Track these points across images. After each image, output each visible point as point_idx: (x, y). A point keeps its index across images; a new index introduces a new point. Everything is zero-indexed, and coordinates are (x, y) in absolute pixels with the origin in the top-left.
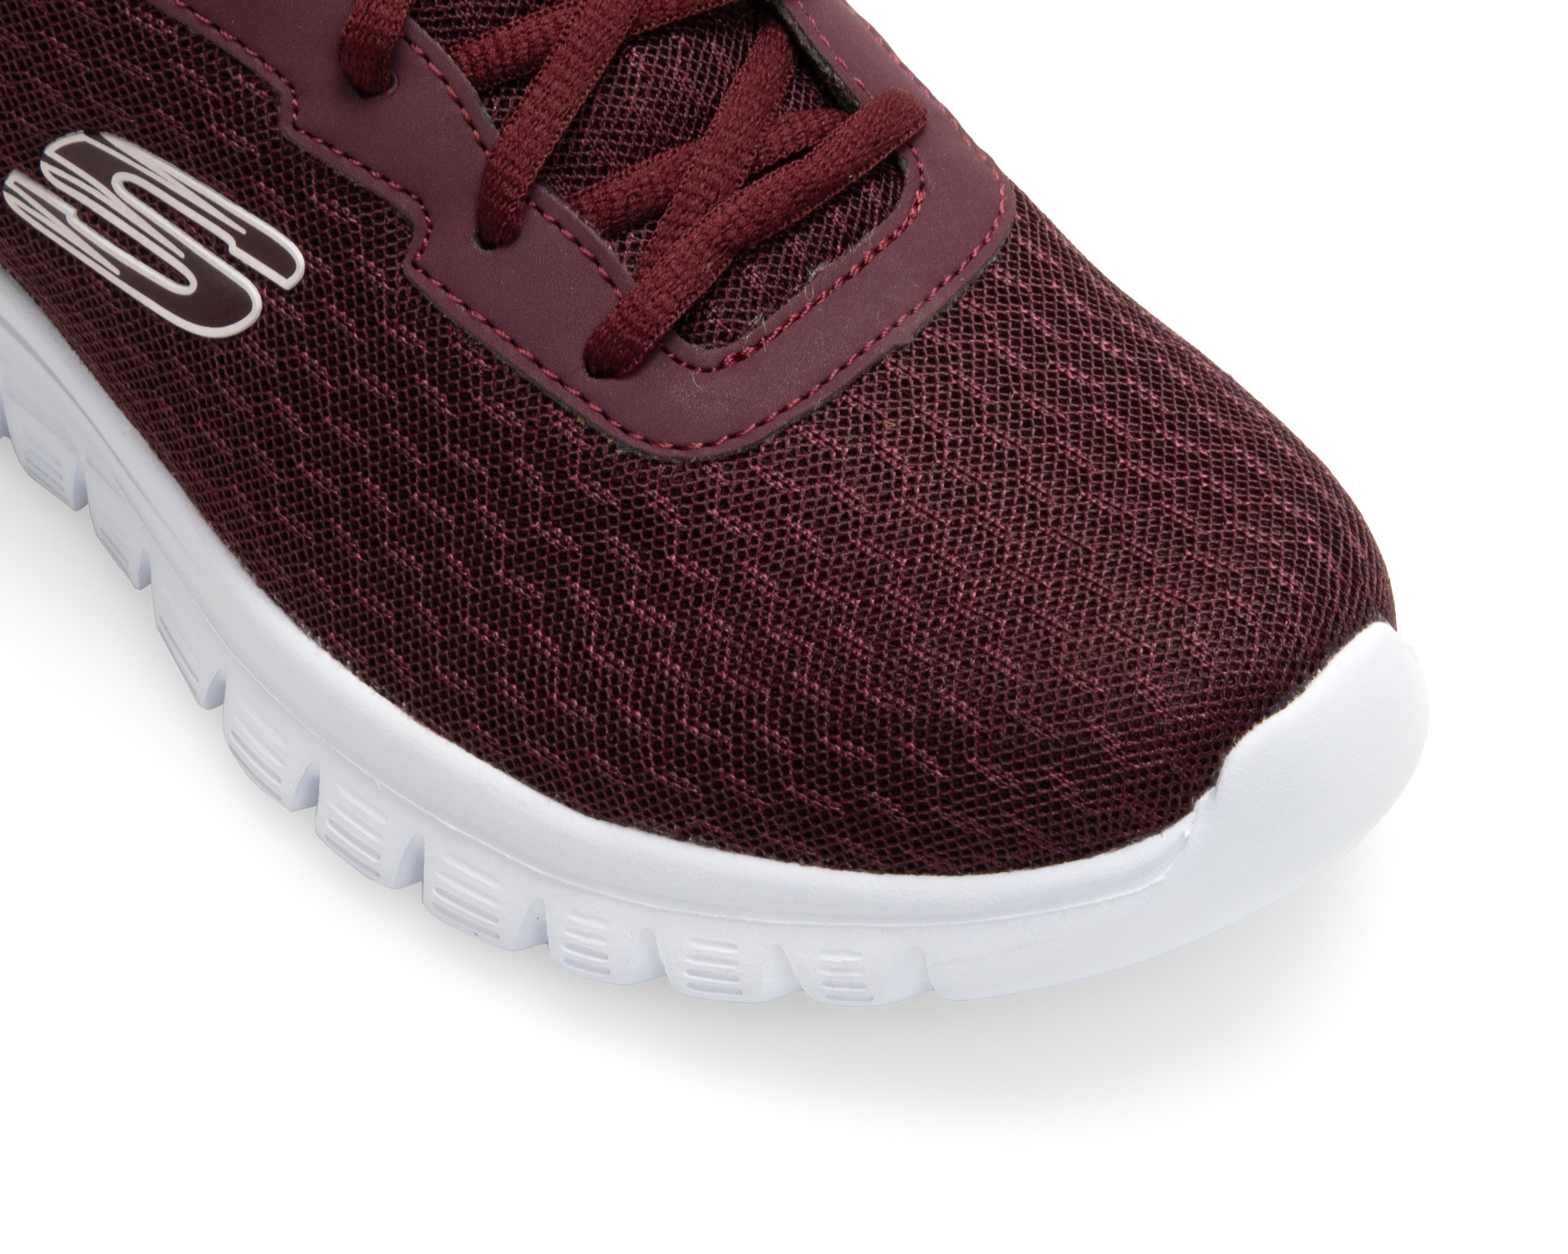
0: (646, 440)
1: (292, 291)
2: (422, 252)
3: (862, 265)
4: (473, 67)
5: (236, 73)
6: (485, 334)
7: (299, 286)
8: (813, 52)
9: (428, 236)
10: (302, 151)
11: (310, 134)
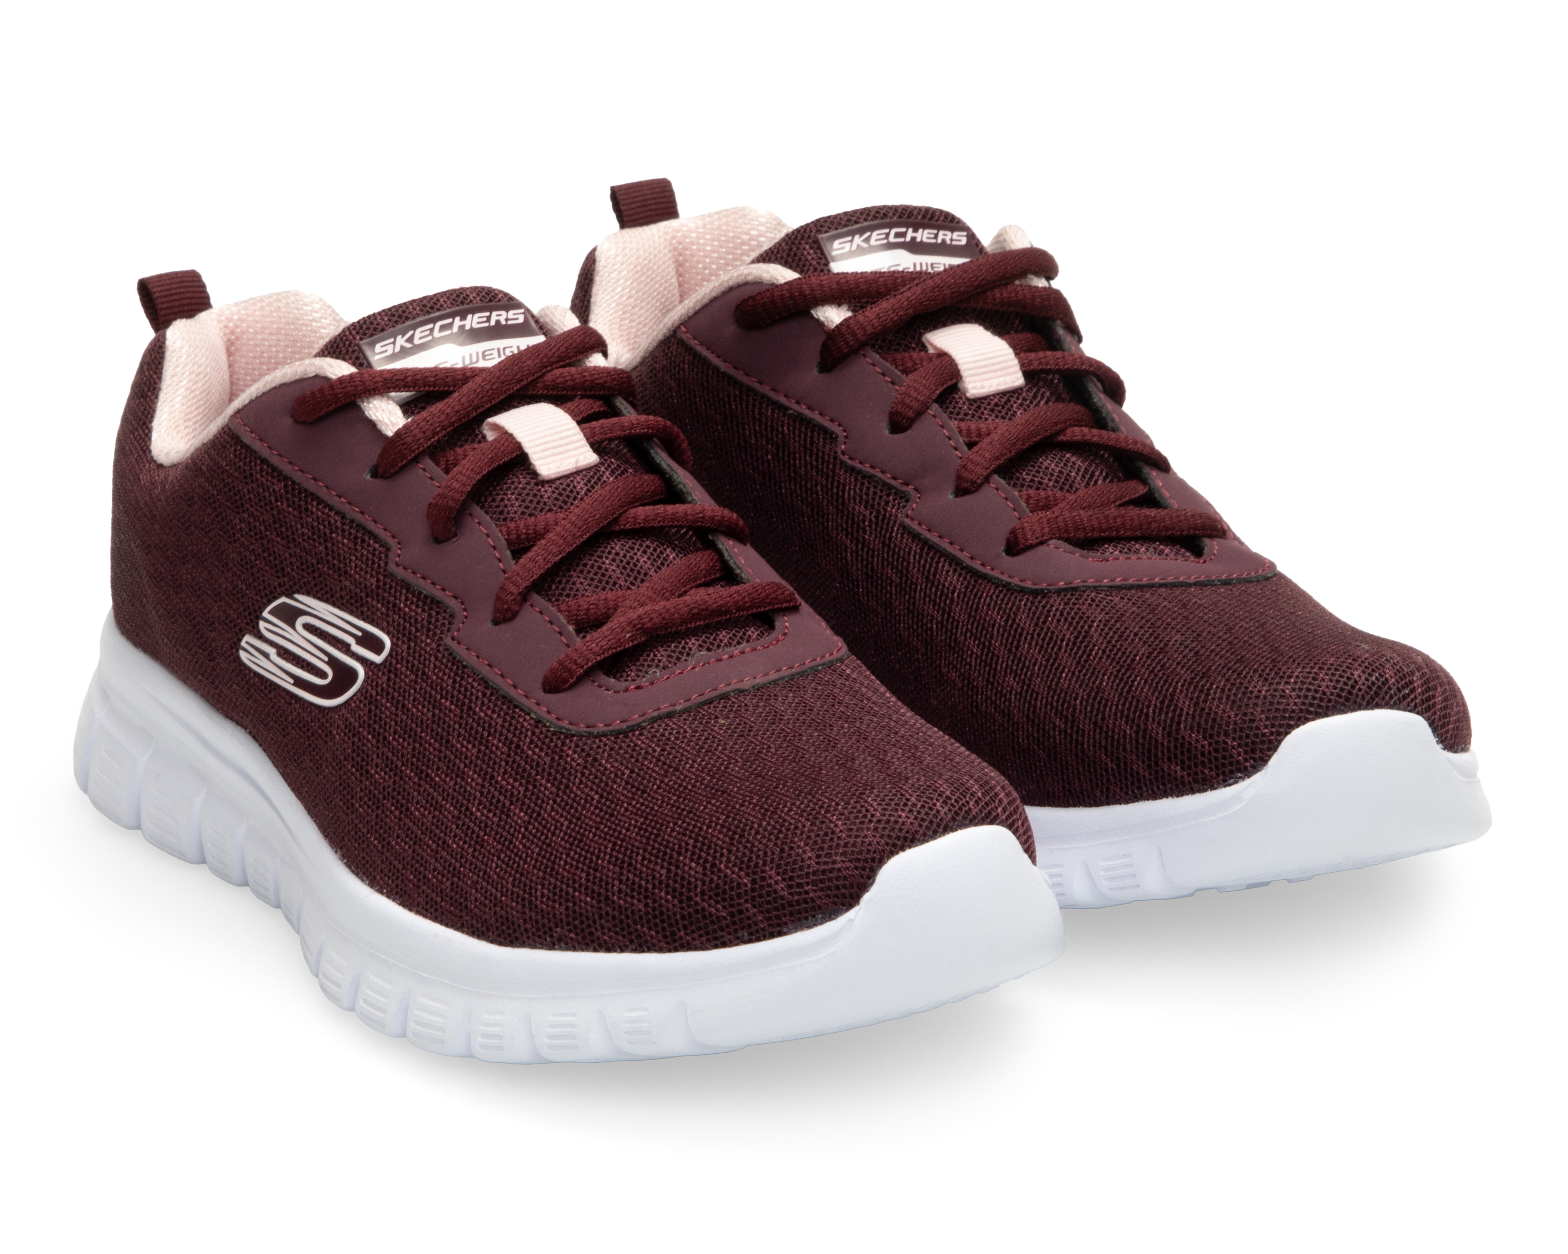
0: (570, 724)
1: (381, 664)
2: (458, 631)
3: (731, 657)
4: (509, 534)
5: (370, 538)
6: (485, 671)
7: (386, 660)
8: (731, 562)
9: (463, 623)
10: (399, 578)
11: (405, 568)
